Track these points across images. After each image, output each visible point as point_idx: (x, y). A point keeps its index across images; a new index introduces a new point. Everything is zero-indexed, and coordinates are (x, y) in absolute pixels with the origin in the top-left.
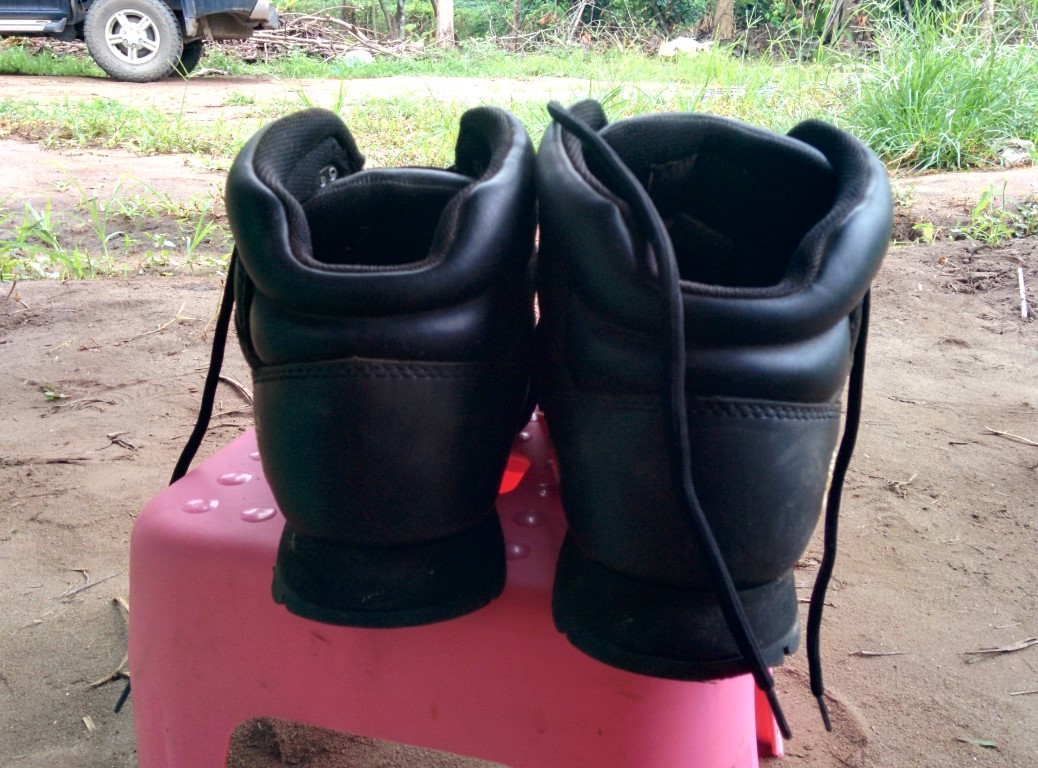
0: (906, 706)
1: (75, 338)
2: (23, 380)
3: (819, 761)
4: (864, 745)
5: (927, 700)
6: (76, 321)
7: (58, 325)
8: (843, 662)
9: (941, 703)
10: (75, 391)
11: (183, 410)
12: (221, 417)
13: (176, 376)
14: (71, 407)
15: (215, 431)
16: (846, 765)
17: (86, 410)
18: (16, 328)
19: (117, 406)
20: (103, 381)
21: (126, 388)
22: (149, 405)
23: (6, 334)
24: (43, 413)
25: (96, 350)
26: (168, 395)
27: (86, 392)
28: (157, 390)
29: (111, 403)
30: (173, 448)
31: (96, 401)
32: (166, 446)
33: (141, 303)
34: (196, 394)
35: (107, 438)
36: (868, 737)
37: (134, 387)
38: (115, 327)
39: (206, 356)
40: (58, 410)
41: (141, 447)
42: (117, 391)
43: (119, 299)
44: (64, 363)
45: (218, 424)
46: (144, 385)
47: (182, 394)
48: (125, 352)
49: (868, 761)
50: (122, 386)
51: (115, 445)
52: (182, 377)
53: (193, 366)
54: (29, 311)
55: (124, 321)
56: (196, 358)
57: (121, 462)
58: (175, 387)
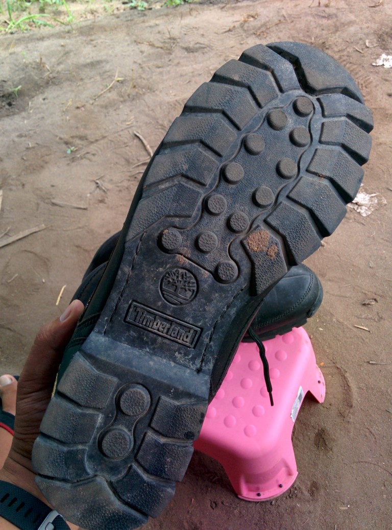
0: (376, 391)
1: (73, 96)
2: (57, 136)
3: (333, 411)
4: (351, 407)
5: (385, 389)
6: (72, 81)
7: (64, 84)
8: (361, 365)
10: (78, 144)
11: (123, 160)
12: (138, 166)
13: (118, 132)
14: (79, 158)
15: (136, 176)
16: (341, 415)
17: (84, 159)
18: (47, 87)
19: (96, 156)
20: (89, 137)
21: (99, 142)
22: (109, 155)
23: (44, 92)
24: (69, 162)
25: (83, 109)
26: (115, 148)
27: (83, 145)
28: (111, 144)
29: (94, 155)
30: (120, 191)
31: (88, 153)
32: (118, 189)
33: (99, 62)
34: (128, 148)
35: (94, 183)
36: (354, 405)
37: (102, 142)
38: (89, 85)
39: (131, 111)
40: (73, 160)
41: (108, 190)
42: (95, 144)
43: (88, 61)
44: (71, 121)
45: (138, 172)
46: (106, 140)
47: (121, 148)
48: (96, 110)
49: (349, 415)
50: (97, 141)
51: (98, 189)
52: (121, 133)
53: (125, 121)
54: (51, 73)
55: (92, 80)
56: (126, 113)
57: (101, 205)
58: (119, 142)
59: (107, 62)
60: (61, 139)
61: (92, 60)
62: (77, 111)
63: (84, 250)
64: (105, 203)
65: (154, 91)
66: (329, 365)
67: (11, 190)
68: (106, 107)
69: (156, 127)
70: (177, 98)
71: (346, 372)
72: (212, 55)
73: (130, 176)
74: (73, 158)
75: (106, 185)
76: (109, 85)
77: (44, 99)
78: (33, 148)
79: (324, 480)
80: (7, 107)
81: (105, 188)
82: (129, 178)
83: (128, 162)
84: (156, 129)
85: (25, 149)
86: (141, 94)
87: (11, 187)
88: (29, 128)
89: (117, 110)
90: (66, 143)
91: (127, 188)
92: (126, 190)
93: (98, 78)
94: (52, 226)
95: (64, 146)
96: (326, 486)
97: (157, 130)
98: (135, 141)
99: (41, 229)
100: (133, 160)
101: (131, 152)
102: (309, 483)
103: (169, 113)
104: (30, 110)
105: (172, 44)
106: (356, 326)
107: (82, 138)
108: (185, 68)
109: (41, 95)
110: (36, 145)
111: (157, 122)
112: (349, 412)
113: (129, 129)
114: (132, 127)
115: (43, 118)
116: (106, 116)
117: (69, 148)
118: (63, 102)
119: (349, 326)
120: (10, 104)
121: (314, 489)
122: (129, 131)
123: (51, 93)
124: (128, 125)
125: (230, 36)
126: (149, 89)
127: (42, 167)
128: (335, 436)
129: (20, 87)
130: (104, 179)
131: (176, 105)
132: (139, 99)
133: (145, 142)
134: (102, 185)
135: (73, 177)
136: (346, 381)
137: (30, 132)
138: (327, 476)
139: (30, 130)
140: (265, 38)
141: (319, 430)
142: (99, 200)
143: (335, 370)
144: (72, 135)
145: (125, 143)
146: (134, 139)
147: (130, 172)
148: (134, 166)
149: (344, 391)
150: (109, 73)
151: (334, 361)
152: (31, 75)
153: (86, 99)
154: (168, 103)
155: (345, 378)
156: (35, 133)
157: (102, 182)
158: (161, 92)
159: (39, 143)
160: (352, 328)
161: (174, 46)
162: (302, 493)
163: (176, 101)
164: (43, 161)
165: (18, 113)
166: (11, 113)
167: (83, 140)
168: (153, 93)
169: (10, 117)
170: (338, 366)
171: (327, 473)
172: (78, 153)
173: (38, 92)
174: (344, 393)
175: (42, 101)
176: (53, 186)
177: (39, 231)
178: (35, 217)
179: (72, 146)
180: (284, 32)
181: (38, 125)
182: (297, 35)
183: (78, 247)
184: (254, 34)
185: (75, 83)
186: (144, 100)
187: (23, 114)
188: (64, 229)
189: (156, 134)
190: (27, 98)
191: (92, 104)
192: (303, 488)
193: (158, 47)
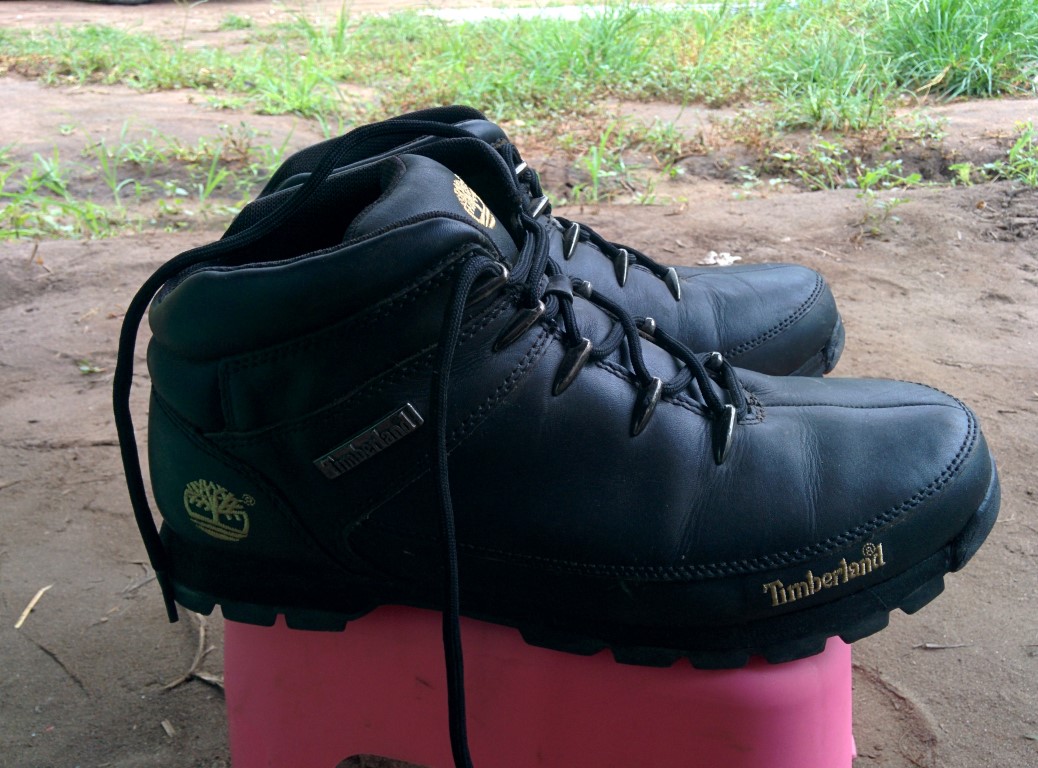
0: (972, 702)
1: (101, 304)
2: (56, 353)
3: (890, 762)
4: (934, 744)
5: (992, 694)
6: (101, 286)
7: (83, 290)
8: (908, 656)
9: (1007, 699)
10: (108, 364)
14: (108, 382)
16: (918, 766)
18: (41, 295)
23: (31, 301)
24: (81, 389)
36: (937, 738)
40: (93, 385)
44: (94, 333)
49: (937, 762)
54: (53, 275)
62: (111, 321)
71: (880, 673)
74: (93, 382)
77: (30, 310)
90: (75, 362)
95: (68, 366)
109: (22, 305)
112: (934, 755)
115: (23, 332)
118: (76, 312)
123: (46, 303)
127: (9, 397)
136: (890, 691)
155: (883, 685)
164: (14, 389)
172: (106, 375)
175: (25, 313)
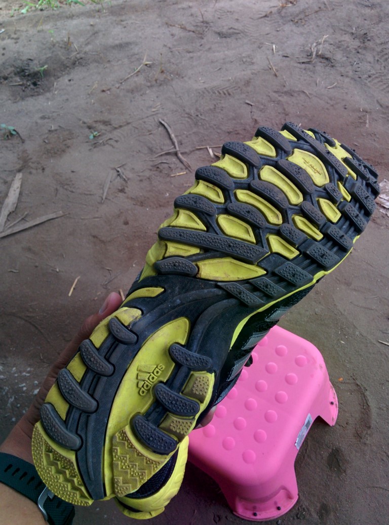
1: (99, 78)
2: (80, 120)
3: (349, 431)
4: (369, 429)
6: (99, 63)
7: (91, 65)
10: (101, 130)
11: (146, 148)
12: (161, 155)
13: (143, 118)
14: (101, 144)
15: (159, 166)
16: (358, 436)
17: (107, 146)
18: (74, 68)
19: (119, 143)
20: (112, 122)
21: (122, 128)
22: (132, 143)
23: (70, 73)
24: (91, 147)
25: (108, 92)
26: (139, 136)
27: (106, 130)
28: (135, 131)
29: (117, 141)
30: (141, 181)
31: (110, 139)
32: (139, 178)
33: (128, 44)
34: (151, 136)
35: (115, 171)
36: (372, 426)
37: (126, 128)
38: (116, 68)
39: (157, 97)
40: (95, 145)
41: (129, 179)
42: (119, 130)
43: (117, 42)
44: (96, 105)
45: (160, 162)
46: (130, 126)
47: (146, 135)
48: (121, 94)
49: (367, 436)
50: (121, 126)
51: (119, 177)
52: (146, 120)
53: (151, 107)
54: (78, 54)
55: (120, 62)
56: (152, 99)
57: (120, 194)
58: (142, 129)
59: (137, 44)
60: (84, 123)
61: (121, 41)
62: (103, 95)
63: (100, 240)
64: (125, 193)
65: (183, 78)
66: (348, 381)
67: (30, 173)
68: (132, 91)
69: (183, 115)
70: (206, 86)
71: (366, 390)
72: (245, 41)
73: (152, 166)
74: (95, 143)
75: (127, 174)
76: (137, 69)
77: (70, 80)
78: (56, 130)
79: (335, 503)
80: (32, 86)
81: (126, 177)
82: (151, 168)
83: (151, 150)
84: (182, 117)
85: (47, 132)
86: (169, 80)
87: (31, 170)
88: (53, 110)
89: (144, 96)
90: (90, 128)
91: (149, 178)
92: (148, 180)
93: (126, 60)
94: (69, 214)
95: (87, 130)
96: (337, 510)
97: (183, 119)
98: (160, 129)
99: (58, 216)
100: (157, 149)
101: (155, 141)
102: (319, 505)
103: (197, 101)
104: (55, 91)
105: (204, 28)
106: (380, 341)
107: (106, 123)
108: (216, 54)
109: (66, 75)
110: (58, 128)
111: (184, 110)
112: (367, 433)
113: (154, 116)
114: (157, 114)
115: (67, 100)
116: (131, 101)
117: (92, 133)
118: (89, 85)
119: (372, 340)
120: (35, 84)
121: (323, 511)
122: (154, 118)
123: (78, 74)
124: (154, 111)
125: (266, 22)
126: (177, 74)
127: (64, 151)
128: (350, 457)
129: (46, 67)
130: (125, 167)
131: (204, 93)
132: (167, 85)
133: (169, 130)
134: (123, 174)
135: (94, 163)
136: (366, 400)
137: (54, 114)
138: (338, 499)
139: (54, 112)
140: (303, 25)
141: (333, 449)
142: (119, 189)
143: (355, 388)
144: (96, 120)
145: (149, 131)
146: (159, 127)
147: (153, 161)
148: (157, 156)
149: (363, 410)
150: (137, 56)
151: (354, 378)
152: (58, 54)
153: (112, 83)
154: (196, 90)
155: (364, 396)
156: (59, 115)
157: (124, 171)
158: (190, 78)
159: (62, 126)
160: (375, 343)
161: (206, 30)
162: (310, 515)
163: (205, 88)
164: (65, 145)
165: (42, 94)
166: (36, 93)
167: (107, 125)
168: (181, 79)
169: (34, 98)
170: (359, 384)
171: (338, 496)
172: (100, 138)
173: (64, 73)
174: (362, 413)
175: (68, 83)
176: (73, 172)
177: (57, 218)
178: (54, 202)
179: (95, 131)
180: (323, 20)
181: (62, 107)
182: (338, 24)
183: (94, 237)
184: (292, 21)
185: (102, 65)
186: (172, 87)
187: (48, 95)
188: (82, 218)
189: (182, 123)
190: (53, 78)
191: (118, 88)
192: (312, 510)
193: (189, 31)
